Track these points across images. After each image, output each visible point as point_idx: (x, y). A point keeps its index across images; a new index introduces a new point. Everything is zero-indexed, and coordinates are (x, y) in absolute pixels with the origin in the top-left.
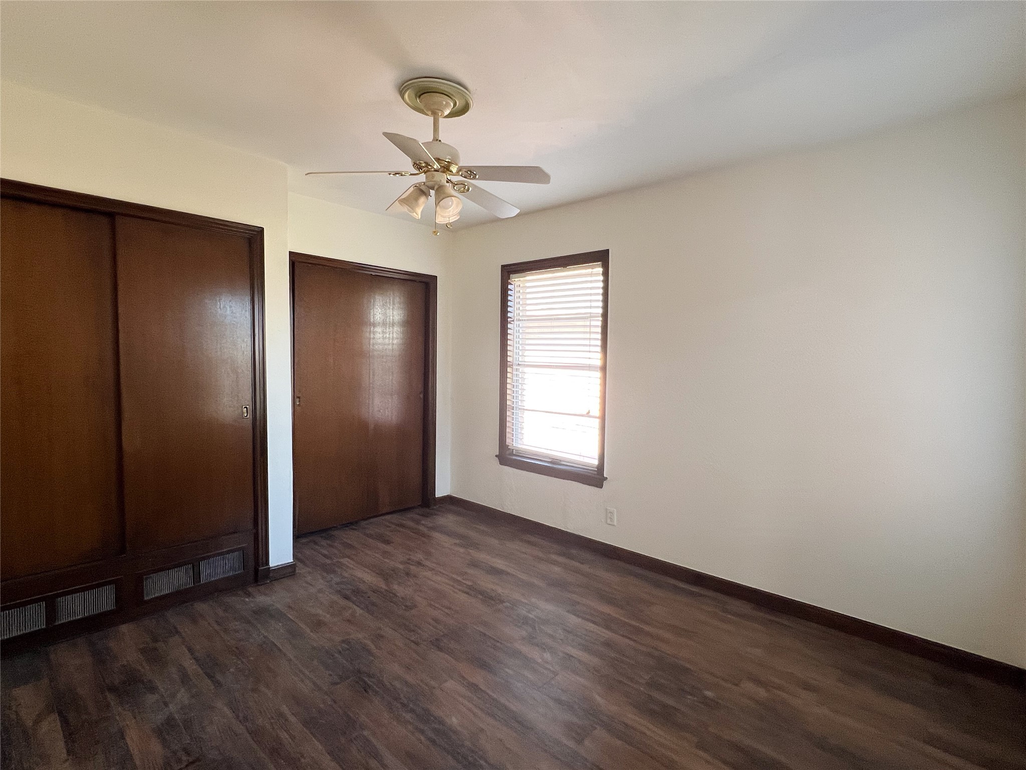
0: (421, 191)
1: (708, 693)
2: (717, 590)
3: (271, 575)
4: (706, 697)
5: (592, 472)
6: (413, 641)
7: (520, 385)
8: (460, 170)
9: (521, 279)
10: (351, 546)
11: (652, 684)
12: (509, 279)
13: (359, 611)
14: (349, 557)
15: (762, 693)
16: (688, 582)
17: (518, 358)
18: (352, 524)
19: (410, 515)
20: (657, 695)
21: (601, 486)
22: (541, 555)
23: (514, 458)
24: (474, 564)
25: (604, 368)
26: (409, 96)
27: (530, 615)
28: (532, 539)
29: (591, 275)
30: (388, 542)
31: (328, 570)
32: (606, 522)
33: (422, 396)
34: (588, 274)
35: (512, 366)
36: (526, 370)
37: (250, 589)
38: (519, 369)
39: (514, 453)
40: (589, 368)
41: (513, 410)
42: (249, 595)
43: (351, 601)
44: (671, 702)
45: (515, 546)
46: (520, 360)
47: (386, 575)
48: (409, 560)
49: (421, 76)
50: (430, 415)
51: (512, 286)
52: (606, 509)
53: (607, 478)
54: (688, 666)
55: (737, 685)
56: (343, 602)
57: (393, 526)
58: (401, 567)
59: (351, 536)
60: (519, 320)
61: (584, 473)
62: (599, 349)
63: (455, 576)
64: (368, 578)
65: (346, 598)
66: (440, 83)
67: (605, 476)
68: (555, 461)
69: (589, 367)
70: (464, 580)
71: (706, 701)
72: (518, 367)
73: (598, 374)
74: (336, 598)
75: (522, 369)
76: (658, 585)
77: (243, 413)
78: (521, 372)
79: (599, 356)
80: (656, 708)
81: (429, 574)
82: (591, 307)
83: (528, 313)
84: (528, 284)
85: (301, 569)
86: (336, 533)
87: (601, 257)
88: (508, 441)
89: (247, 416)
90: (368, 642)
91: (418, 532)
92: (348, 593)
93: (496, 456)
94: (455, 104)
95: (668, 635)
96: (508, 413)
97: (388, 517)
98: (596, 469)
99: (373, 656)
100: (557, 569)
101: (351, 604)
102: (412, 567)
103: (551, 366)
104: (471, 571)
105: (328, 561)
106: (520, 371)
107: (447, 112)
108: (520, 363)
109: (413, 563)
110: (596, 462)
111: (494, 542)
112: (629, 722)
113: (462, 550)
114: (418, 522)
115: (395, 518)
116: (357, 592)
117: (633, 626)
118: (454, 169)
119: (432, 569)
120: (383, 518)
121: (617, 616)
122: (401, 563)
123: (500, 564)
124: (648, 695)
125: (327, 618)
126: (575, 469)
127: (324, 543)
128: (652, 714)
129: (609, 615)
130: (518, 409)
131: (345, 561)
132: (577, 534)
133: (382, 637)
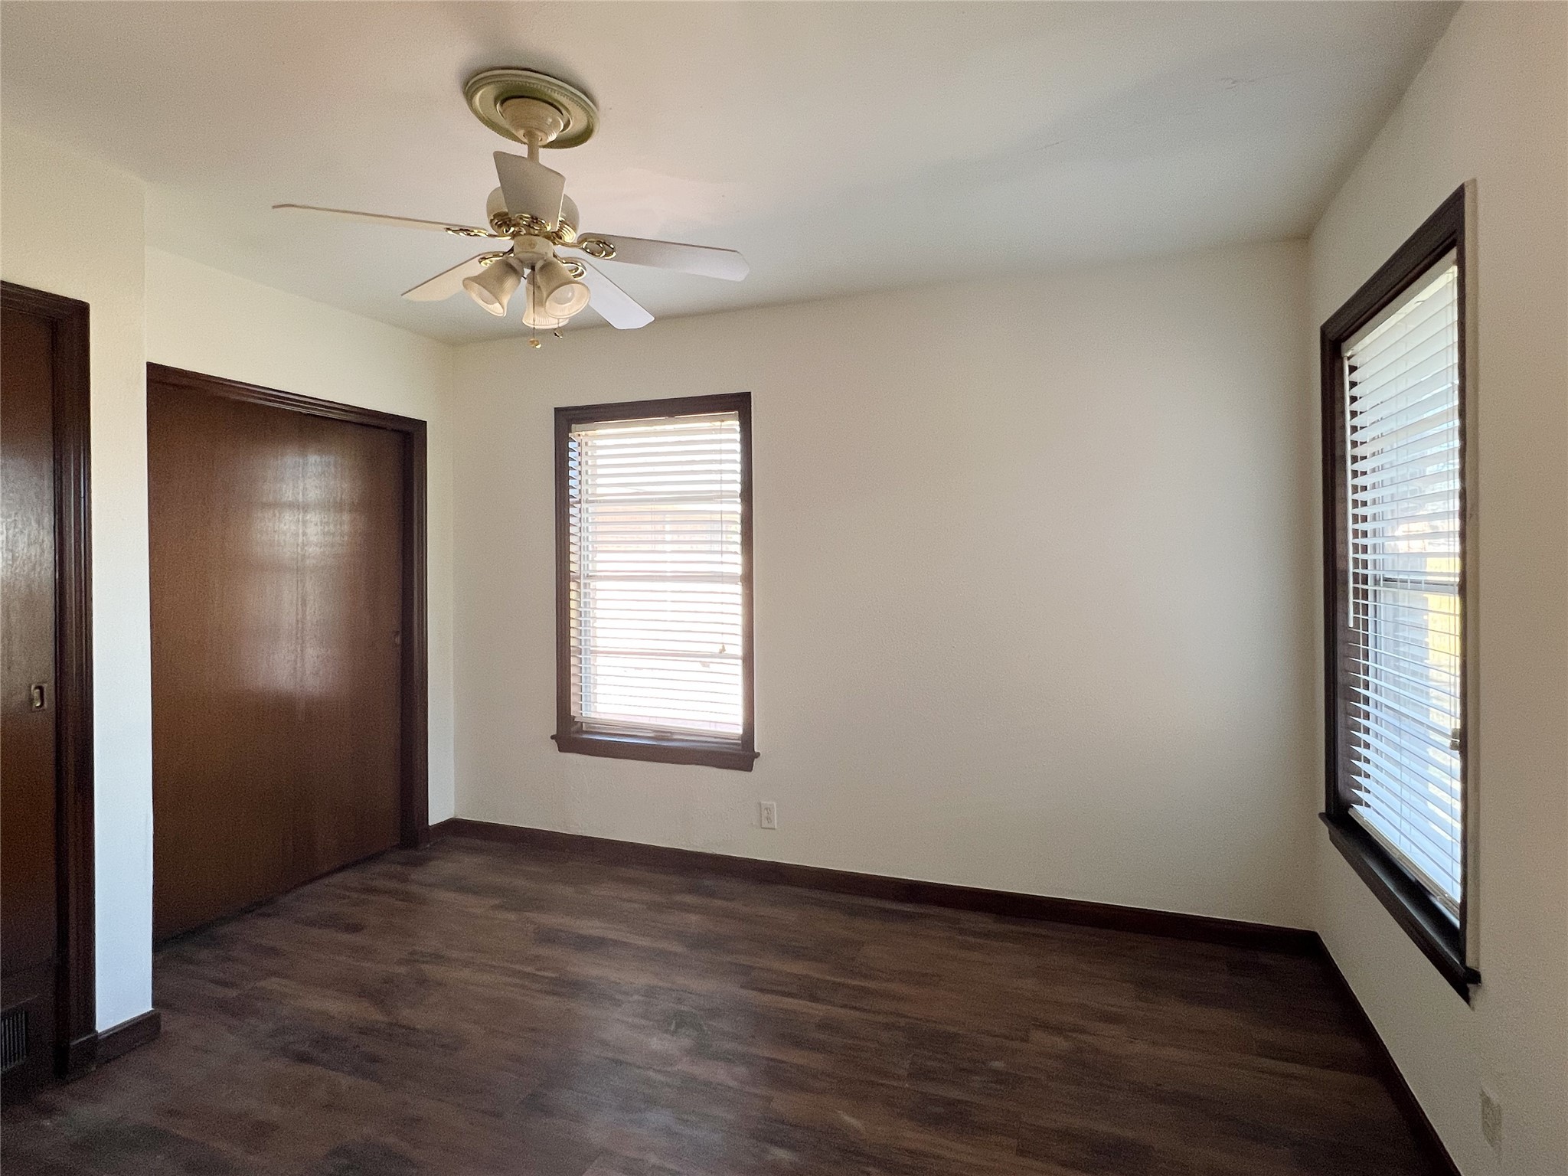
0: (508, 267)
1: (998, 1065)
2: (941, 903)
3: (100, 1051)
4: (996, 1072)
5: (732, 746)
6: (484, 1112)
7: (591, 611)
8: (585, 240)
9: (589, 433)
10: (272, 952)
11: (920, 1074)
12: (571, 432)
13: (345, 1081)
14: (275, 974)
15: (1061, 1044)
16: (897, 899)
17: (588, 565)
18: (259, 904)
19: (380, 868)
20: (931, 1089)
21: (749, 768)
22: (658, 898)
23: (585, 736)
24: (548, 937)
25: (748, 579)
26: (481, 98)
27: (685, 1008)
28: (631, 873)
29: (720, 430)
30: (355, 928)
31: (235, 1010)
32: (761, 825)
33: (398, 640)
34: (714, 430)
35: (580, 578)
36: (599, 585)
37: (48, 1097)
38: (589, 584)
39: (584, 729)
40: (721, 578)
41: (581, 654)
42: (49, 1111)
43: (318, 1064)
44: (954, 1094)
45: (604, 891)
46: (590, 568)
47: (377, 993)
48: (411, 954)
49: (514, 64)
50: (416, 674)
51: (576, 444)
52: (760, 804)
53: (759, 754)
54: (952, 1029)
55: (1026, 1041)
56: (304, 1071)
57: (355, 895)
58: (402, 970)
59: (269, 931)
60: (587, 501)
61: (716, 749)
62: (738, 548)
63: (518, 967)
64: (338, 1007)
65: (303, 1058)
66: (544, 81)
67: (756, 750)
68: (663, 735)
69: (722, 576)
70: (538, 970)
71: (1000, 1078)
72: (587, 581)
73: (738, 588)
74: (278, 1065)
75: (594, 583)
76: (853, 912)
77: (31, 700)
78: (593, 590)
79: (739, 559)
80: (940, 1110)
81: (466, 973)
82: (721, 482)
83: (600, 491)
84: (599, 443)
85: (170, 1024)
86: (226, 929)
87: (739, 404)
88: (574, 710)
89: (42, 705)
90: (391, 1140)
91: (408, 897)
92: (305, 1048)
93: (552, 737)
94: (566, 126)
95: (903, 989)
96: (573, 661)
97: (338, 878)
98: (740, 742)
99: (414, 1166)
100: (694, 918)
101: (318, 1071)
102: (425, 967)
103: (653, 576)
104: (544, 951)
105: (233, 993)
106: (591, 587)
107: (552, 137)
108: (590, 574)
109: (425, 959)
110: (740, 731)
111: (568, 891)
112: (912, 1146)
113: (512, 916)
114: (404, 879)
115: (350, 877)
116: (324, 1041)
117: (854, 988)
118: (570, 236)
119: (466, 964)
120: (326, 881)
121: (820, 976)
122: (400, 962)
123: (592, 927)
124: (922, 1093)
125: (275, 1113)
126: (699, 744)
127: (204, 954)
128: (936, 1122)
129: (807, 976)
130: (588, 653)
131: (273, 984)
132: (710, 852)
133: (419, 1120)
